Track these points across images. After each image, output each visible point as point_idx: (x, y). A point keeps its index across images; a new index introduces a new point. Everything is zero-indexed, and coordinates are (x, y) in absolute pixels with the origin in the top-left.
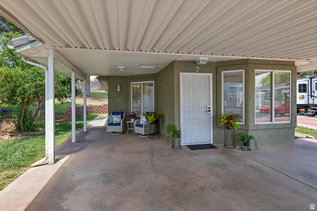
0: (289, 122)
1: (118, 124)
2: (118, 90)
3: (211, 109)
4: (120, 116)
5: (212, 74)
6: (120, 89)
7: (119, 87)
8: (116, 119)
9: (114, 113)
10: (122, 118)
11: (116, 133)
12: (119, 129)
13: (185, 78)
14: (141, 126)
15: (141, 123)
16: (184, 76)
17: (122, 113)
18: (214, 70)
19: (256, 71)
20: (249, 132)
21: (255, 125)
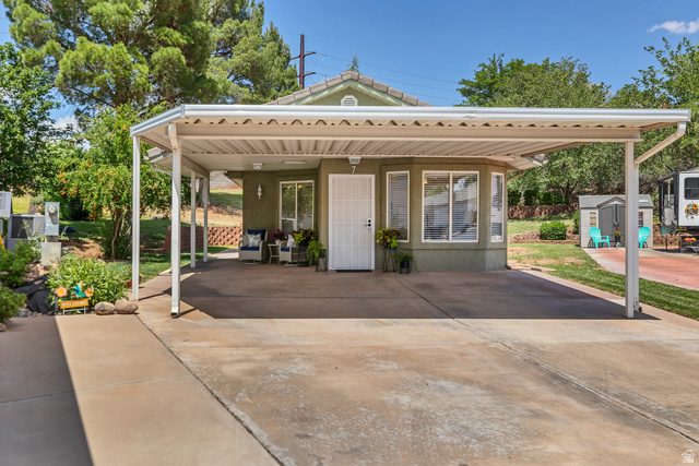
0: (477, 241)
1: (257, 248)
2: (259, 194)
3: (373, 223)
4: (259, 236)
5: (373, 176)
6: (262, 192)
7: (260, 189)
8: (253, 240)
9: (250, 232)
10: (263, 238)
11: (252, 261)
12: (257, 255)
14: (288, 250)
15: (288, 245)
16: (334, 180)
17: (263, 233)
18: (378, 169)
19: (424, 172)
20: (414, 252)
21: (421, 244)
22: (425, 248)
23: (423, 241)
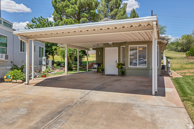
0: (146, 67)
1: (96, 68)
2: (100, 54)
3: (117, 61)
5: (117, 48)
8: (96, 66)
12: (96, 70)
13: (107, 49)
17: (99, 64)
18: (119, 46)
19: (129, 46)
20: (127, 70)
21: (128, 67)
22: (130, 69)
23: (129, 67)
